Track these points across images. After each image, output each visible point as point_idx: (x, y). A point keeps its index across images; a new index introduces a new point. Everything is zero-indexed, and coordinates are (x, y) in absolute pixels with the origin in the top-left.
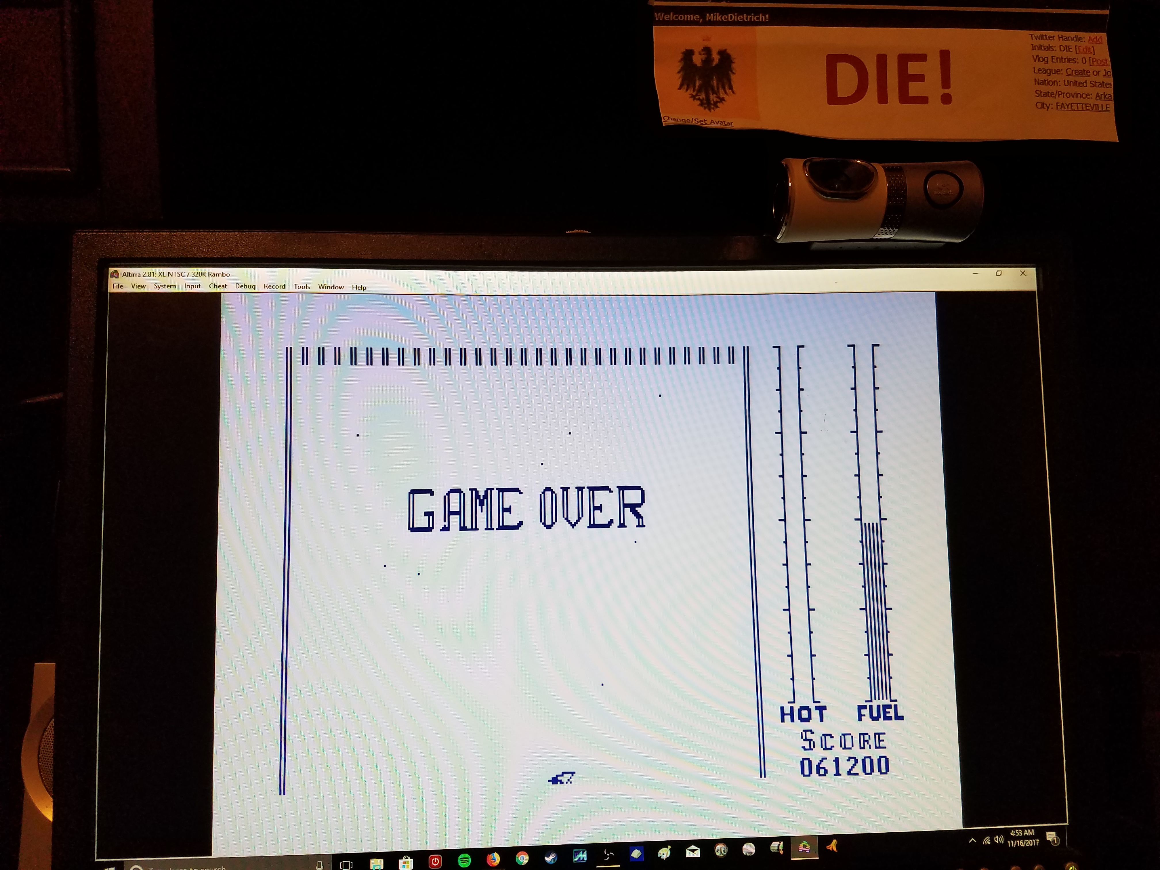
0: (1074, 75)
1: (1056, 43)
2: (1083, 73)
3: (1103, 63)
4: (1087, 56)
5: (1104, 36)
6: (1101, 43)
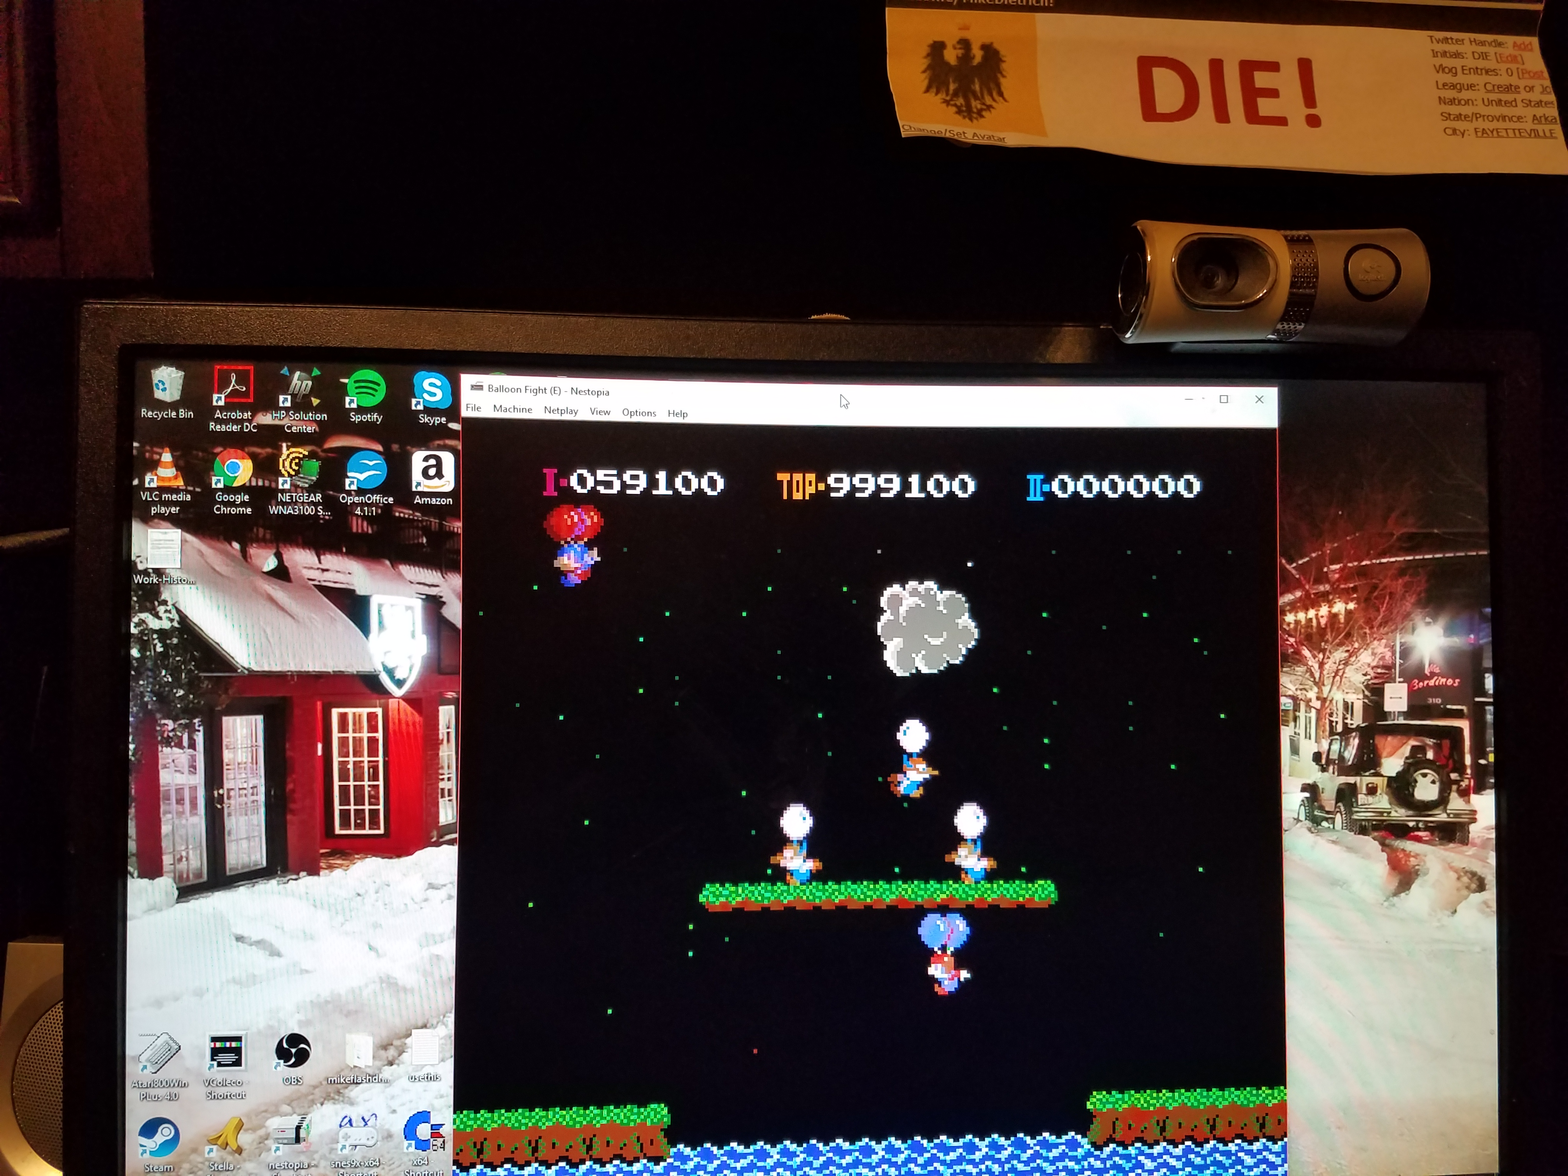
0: (1496, 90)
1: (1466, 48)
2: (1509, 89)
3: (1537, 76)
4: (1513, 66)
5: (1535, 41)
6: (1531, 50)
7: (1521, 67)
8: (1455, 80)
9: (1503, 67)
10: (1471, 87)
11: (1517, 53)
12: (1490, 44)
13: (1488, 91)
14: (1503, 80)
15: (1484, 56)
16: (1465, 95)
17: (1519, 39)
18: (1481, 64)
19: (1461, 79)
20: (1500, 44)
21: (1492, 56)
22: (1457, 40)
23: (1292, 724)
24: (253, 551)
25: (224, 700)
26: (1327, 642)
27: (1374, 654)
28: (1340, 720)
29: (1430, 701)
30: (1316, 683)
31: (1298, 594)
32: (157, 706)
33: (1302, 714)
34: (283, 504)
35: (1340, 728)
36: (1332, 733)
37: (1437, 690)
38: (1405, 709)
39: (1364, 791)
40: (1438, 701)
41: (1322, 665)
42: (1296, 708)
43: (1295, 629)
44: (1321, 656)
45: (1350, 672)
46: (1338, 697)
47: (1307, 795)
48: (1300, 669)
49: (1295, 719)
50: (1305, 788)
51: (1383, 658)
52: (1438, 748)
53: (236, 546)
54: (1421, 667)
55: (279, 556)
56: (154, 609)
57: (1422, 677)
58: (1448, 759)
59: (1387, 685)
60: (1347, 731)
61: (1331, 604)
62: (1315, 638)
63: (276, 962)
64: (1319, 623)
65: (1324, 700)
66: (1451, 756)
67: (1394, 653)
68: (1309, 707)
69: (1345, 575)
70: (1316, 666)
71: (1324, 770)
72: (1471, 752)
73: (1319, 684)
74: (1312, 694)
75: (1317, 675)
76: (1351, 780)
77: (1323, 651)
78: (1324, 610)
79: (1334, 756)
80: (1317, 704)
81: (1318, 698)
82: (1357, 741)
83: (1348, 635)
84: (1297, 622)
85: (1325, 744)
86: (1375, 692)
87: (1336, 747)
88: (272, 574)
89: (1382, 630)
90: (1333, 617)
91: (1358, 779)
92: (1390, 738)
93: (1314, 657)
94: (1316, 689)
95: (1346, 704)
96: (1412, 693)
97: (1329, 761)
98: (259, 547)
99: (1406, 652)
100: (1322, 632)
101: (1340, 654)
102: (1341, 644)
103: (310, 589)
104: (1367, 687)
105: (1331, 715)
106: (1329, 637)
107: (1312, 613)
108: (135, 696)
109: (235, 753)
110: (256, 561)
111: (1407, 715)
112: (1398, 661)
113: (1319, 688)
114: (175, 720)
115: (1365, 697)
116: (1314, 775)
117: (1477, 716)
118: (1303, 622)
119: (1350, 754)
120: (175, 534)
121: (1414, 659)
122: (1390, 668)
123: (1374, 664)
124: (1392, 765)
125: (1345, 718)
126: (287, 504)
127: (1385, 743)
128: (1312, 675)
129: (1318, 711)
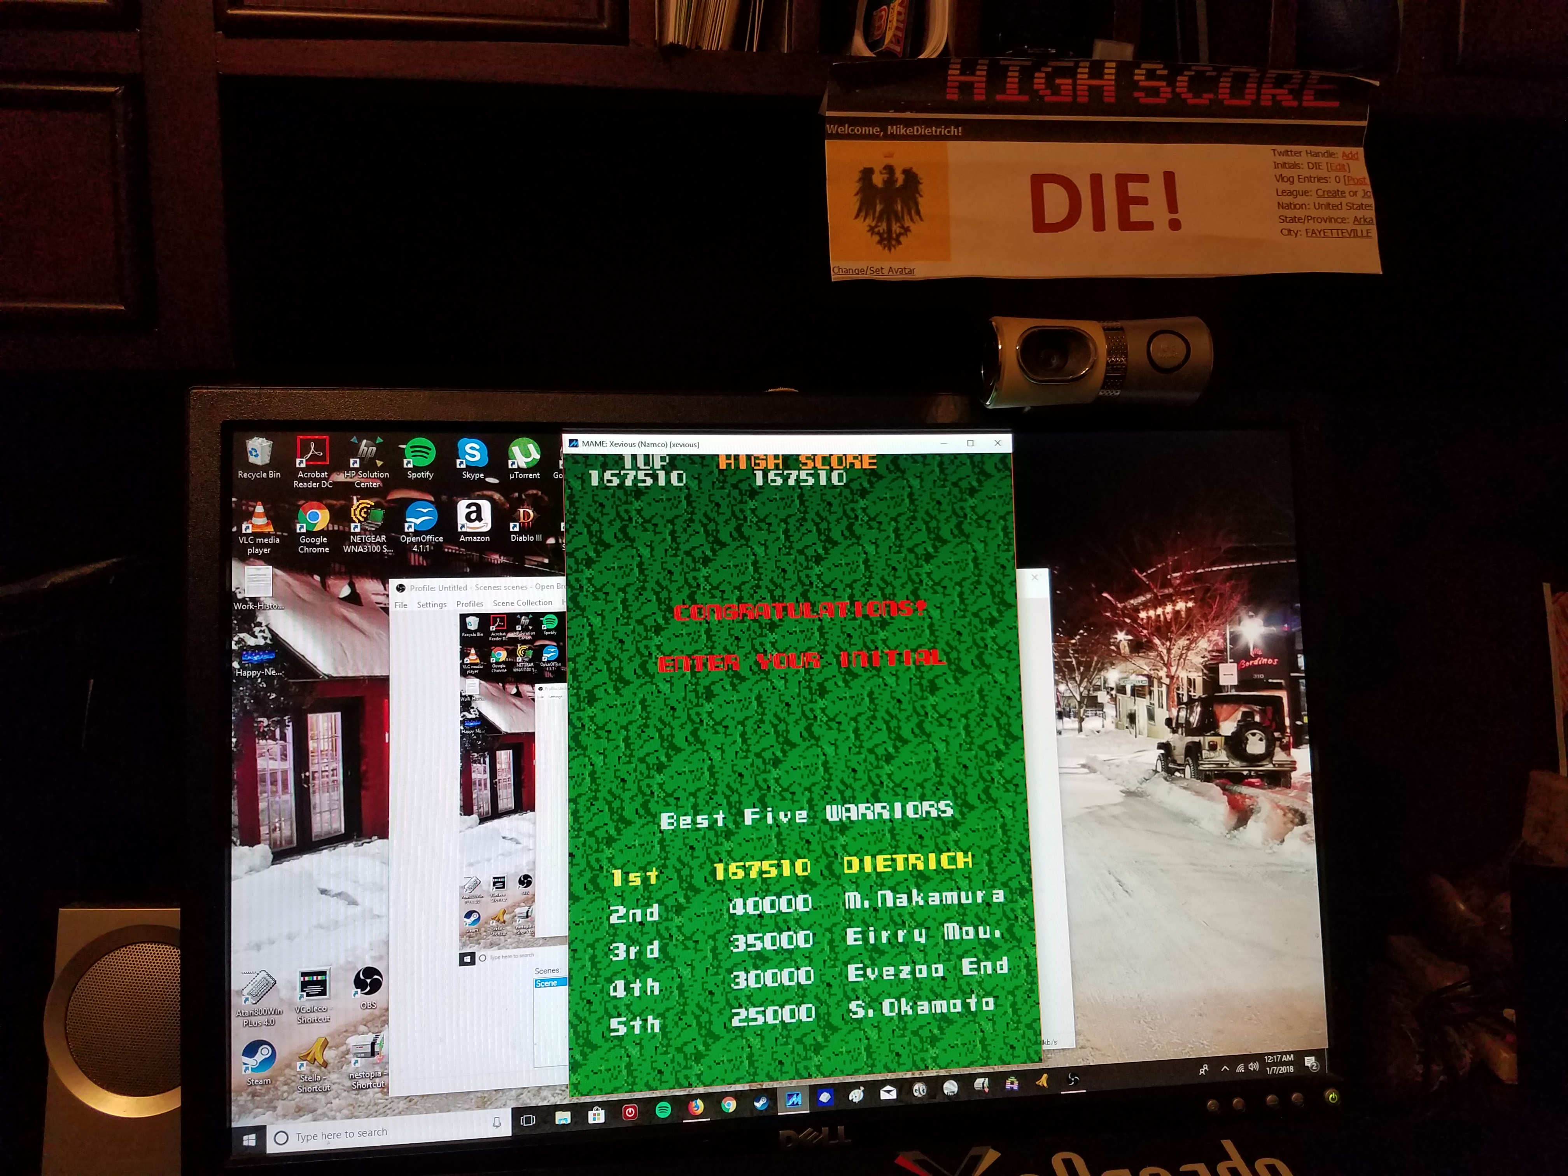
0: (1327, 196)
1: (1303, 160)
2: (1336, 194)
3: (1360, 182)
4: (1341, 174)
5: (1361, 150)
6: (1357, 159)
7: (1347, 174)
8: (1292, 188)
9: (1333, 175)
10: (1305, 193)
11: (1344, 162)
12: (1323, 155)
13: (1320, 197)
14: (1332, 186)
15: (1317, 166)
16: (1300, 200)
17: (1347, 150)
18: (1314, 173)
19: (1298, 186)
20: (1331, 155)
21: (1324, 166)
22: (1296, 153)
23: (1148, 697)
24: (331, 582)
25: (309, 701)
26: (1172, 632)
27: (1209, 641)
28: (1185, 693)
29: (1256, 676)
30: (1165, 665)
31: (1149, 596)
32: (254, 707)
33: (1155, 689)
34: (355, 544)
35: (1185, 699)
36: (1180, 703)
37: (1260, 668)
38: (1236, 683)
39: (1207, 747)
40: (1262, 676)
41: (1169, 650)
42: (1151, 684)
43: (1148, 623)
44: (1168, 643)
45: (1191, 655)
46: (1183, 675)
47: (1162, 751)
48: (1153, 654)
49: (1150, 693)
50: (1161, 746)
51: (1217, 644)
52: (1263, 713)
53: (317, 578)
54: (1247, 650)
55: (352, 585)
56: (251, 629)
57: (1248, 658)
58: (1271, 721)
59: (1221, 665)
60: (1191, 702)
61: (1174, 603)
62: (1163, 629)
63: (352, 909)
64: (1165, 618)
65: (1172, 678)
66: (1274, 719)
67: (1225, 640)
68: (1160, 683)
69: (1186, 581)
70: (1165, 651)
71: (1174, 731)
72: (1290, 716)
73: (1168, 665)
74: (1162, 673)
75: (1166, 659)
76: (1196, 739)
77: (1170, 640)
78: (1169, 608)
79: (1182, 721)
80: (1167, 681)
81: (1167, 676)
82: (1199, 709)
83: (1189, 627)
84: (1149, 618)
85: (1174, 712)
86: (1212, 671)
87: (1183, 714)
88: (345, 599)
89: (1215, 623)
90: (1177, 613)
91: (1202, 738)
92: (1225, 706)
93: (1163, 644)
94: (1165, 669)
95: (1189, 680)
96: (1241, 672)
97: (1179, 725)
98: (337, 579)
99: (1235, 639)
100: (1168, 624)
101: (1183, 642)
102: (1183, 634)
103: (376, 610)
104: (1205, 666)
105: (1178, 689)
106: (1173, 628)
107: (1159, 611)
108: (237, 700)
109: (318, 743)
110: (333, 590)
111: (1237, 688)
112: (1228, 645)
113: (1168, 669)
114: (269, 718)
115: (1204, 674)
116: (1167, 736)
117: (1292, 687)
118: (1153, 617)
119: (1194, 719)
120: (267, 570)
121: (1242, 643)
122: (1222, 651)
123: (1210, 649)
124: (1228, 727)
125: (1189, 691)
126: (358, 544)
127: (1222, 710)
128: (1162, 658)
129: (1168, 686)
